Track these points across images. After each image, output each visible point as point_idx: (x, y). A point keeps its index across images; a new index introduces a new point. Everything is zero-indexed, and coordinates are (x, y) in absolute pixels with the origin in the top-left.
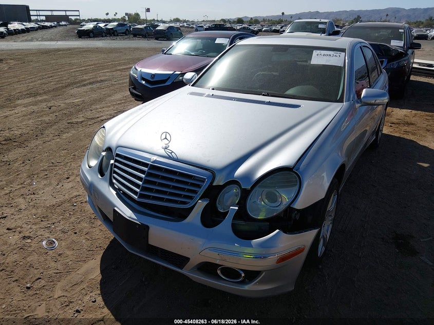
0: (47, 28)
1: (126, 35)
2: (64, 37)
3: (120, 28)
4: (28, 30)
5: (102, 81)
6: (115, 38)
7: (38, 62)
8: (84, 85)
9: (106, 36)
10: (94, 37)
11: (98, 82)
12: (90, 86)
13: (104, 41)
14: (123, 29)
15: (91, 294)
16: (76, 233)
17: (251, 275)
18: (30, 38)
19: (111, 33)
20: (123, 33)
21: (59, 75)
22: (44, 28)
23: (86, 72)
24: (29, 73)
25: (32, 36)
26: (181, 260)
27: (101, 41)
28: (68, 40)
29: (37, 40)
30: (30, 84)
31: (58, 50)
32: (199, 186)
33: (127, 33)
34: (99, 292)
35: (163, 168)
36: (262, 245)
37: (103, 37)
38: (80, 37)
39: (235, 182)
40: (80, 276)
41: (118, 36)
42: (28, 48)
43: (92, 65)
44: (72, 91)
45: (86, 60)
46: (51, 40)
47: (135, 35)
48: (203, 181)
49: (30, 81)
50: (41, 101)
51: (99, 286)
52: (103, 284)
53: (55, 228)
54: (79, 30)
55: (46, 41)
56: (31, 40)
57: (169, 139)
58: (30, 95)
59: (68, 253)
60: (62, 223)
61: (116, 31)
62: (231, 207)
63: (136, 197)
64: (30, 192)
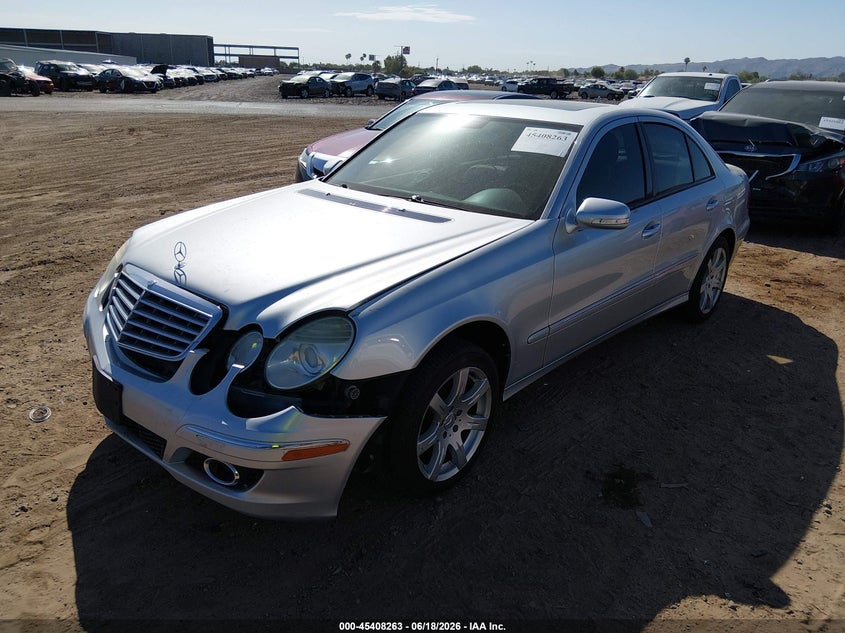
0: (236, 79)
1: (368, 95)
2: (257, 96)
3: (358, 82)
4: (200, 81)
5: (276, 174)
6: (344, 100)
7: (192, 136)
8: (242, 180)
9: (331, 96)
10: (308, 97)
11: (268, 175)
12: (252, 181)
13: (321, 106)
14: (363, 85)
15: (56, 490)
16: (85, 404)
17: (250, 477)
18: (198, 94)
19: (339, 92)
20: (361, 92)
21: (211, 160)
22: (232, 79)
23: (258, 158)
24: (165, 153)
25: (204, 91)
26: (158, 444)
27: (316, 105)
28: (262, 101)
29: (209, 99)
30: (155, 173)
31: (237, 118)
32: (199, 329)
33: (370, 92)
34: (69, 489)
35: (162, 298)
36: (261, 427)
37: (324, 97)
38: (285, 96)
39: (255, 328)
40: (56, 463)
41: (352, 96)
42: (187, 111)
43: (276, 147)
44: (215, 188)
45: (273, 137)
46: (234, 99)
47: (382, 97)
48: (205, 319)
49: (157, 167)
50: (155, 201)
51: (73, 481)
52: (81, 478)
53: (60, 393)
54: (285, 84)
55: (222, 100)
56: (199, 99)
57: (184, 253)
58: (143, 190)
59: (59, 429)
60: (74, 387)
61: (350, 88)
62: (234, 365)
63: (117, 339)
64: (55, 338)
